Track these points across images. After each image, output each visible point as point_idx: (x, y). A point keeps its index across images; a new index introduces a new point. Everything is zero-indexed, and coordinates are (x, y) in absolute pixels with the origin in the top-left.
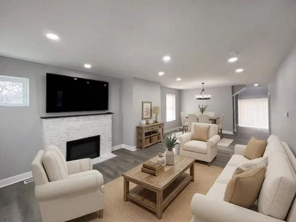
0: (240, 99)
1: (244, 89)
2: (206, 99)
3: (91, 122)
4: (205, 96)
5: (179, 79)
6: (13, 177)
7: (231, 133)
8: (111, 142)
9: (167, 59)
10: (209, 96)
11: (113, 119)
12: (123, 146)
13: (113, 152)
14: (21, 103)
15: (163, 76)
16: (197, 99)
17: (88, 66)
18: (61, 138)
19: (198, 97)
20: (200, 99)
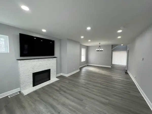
0: (114, 51)
1: (117, 46)
2: (101, 51)
3: (45, 62)
4: (101, 50)
5: (89, 41)
6: (2, 94)
7: (110, 67)
8: (56, 72)
9: (89, 28)
10: (102, 50)
11: (57, 60)
12: (62, 74)
13: (57, 77)
14: (4, 51)
15: (83, 38)
16: (97, 51)
17: (44, 31)
18: (29, 71)
19: (97, 50)
20: (98, 51)
